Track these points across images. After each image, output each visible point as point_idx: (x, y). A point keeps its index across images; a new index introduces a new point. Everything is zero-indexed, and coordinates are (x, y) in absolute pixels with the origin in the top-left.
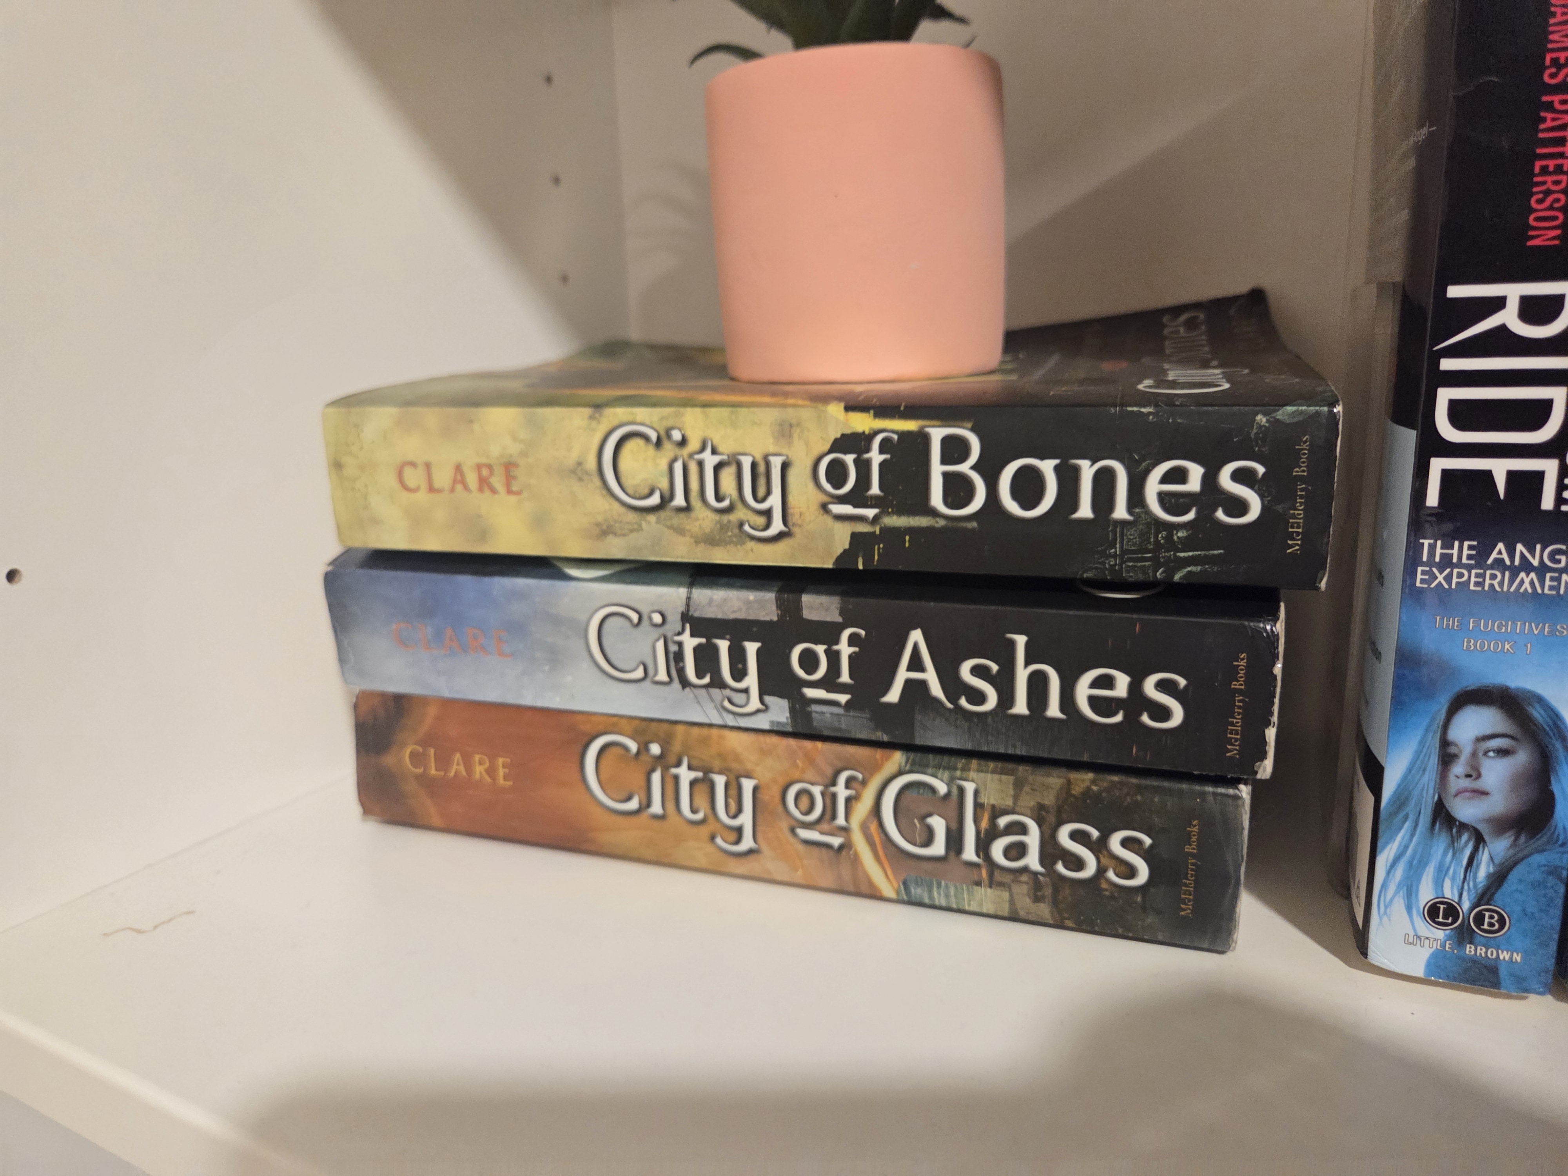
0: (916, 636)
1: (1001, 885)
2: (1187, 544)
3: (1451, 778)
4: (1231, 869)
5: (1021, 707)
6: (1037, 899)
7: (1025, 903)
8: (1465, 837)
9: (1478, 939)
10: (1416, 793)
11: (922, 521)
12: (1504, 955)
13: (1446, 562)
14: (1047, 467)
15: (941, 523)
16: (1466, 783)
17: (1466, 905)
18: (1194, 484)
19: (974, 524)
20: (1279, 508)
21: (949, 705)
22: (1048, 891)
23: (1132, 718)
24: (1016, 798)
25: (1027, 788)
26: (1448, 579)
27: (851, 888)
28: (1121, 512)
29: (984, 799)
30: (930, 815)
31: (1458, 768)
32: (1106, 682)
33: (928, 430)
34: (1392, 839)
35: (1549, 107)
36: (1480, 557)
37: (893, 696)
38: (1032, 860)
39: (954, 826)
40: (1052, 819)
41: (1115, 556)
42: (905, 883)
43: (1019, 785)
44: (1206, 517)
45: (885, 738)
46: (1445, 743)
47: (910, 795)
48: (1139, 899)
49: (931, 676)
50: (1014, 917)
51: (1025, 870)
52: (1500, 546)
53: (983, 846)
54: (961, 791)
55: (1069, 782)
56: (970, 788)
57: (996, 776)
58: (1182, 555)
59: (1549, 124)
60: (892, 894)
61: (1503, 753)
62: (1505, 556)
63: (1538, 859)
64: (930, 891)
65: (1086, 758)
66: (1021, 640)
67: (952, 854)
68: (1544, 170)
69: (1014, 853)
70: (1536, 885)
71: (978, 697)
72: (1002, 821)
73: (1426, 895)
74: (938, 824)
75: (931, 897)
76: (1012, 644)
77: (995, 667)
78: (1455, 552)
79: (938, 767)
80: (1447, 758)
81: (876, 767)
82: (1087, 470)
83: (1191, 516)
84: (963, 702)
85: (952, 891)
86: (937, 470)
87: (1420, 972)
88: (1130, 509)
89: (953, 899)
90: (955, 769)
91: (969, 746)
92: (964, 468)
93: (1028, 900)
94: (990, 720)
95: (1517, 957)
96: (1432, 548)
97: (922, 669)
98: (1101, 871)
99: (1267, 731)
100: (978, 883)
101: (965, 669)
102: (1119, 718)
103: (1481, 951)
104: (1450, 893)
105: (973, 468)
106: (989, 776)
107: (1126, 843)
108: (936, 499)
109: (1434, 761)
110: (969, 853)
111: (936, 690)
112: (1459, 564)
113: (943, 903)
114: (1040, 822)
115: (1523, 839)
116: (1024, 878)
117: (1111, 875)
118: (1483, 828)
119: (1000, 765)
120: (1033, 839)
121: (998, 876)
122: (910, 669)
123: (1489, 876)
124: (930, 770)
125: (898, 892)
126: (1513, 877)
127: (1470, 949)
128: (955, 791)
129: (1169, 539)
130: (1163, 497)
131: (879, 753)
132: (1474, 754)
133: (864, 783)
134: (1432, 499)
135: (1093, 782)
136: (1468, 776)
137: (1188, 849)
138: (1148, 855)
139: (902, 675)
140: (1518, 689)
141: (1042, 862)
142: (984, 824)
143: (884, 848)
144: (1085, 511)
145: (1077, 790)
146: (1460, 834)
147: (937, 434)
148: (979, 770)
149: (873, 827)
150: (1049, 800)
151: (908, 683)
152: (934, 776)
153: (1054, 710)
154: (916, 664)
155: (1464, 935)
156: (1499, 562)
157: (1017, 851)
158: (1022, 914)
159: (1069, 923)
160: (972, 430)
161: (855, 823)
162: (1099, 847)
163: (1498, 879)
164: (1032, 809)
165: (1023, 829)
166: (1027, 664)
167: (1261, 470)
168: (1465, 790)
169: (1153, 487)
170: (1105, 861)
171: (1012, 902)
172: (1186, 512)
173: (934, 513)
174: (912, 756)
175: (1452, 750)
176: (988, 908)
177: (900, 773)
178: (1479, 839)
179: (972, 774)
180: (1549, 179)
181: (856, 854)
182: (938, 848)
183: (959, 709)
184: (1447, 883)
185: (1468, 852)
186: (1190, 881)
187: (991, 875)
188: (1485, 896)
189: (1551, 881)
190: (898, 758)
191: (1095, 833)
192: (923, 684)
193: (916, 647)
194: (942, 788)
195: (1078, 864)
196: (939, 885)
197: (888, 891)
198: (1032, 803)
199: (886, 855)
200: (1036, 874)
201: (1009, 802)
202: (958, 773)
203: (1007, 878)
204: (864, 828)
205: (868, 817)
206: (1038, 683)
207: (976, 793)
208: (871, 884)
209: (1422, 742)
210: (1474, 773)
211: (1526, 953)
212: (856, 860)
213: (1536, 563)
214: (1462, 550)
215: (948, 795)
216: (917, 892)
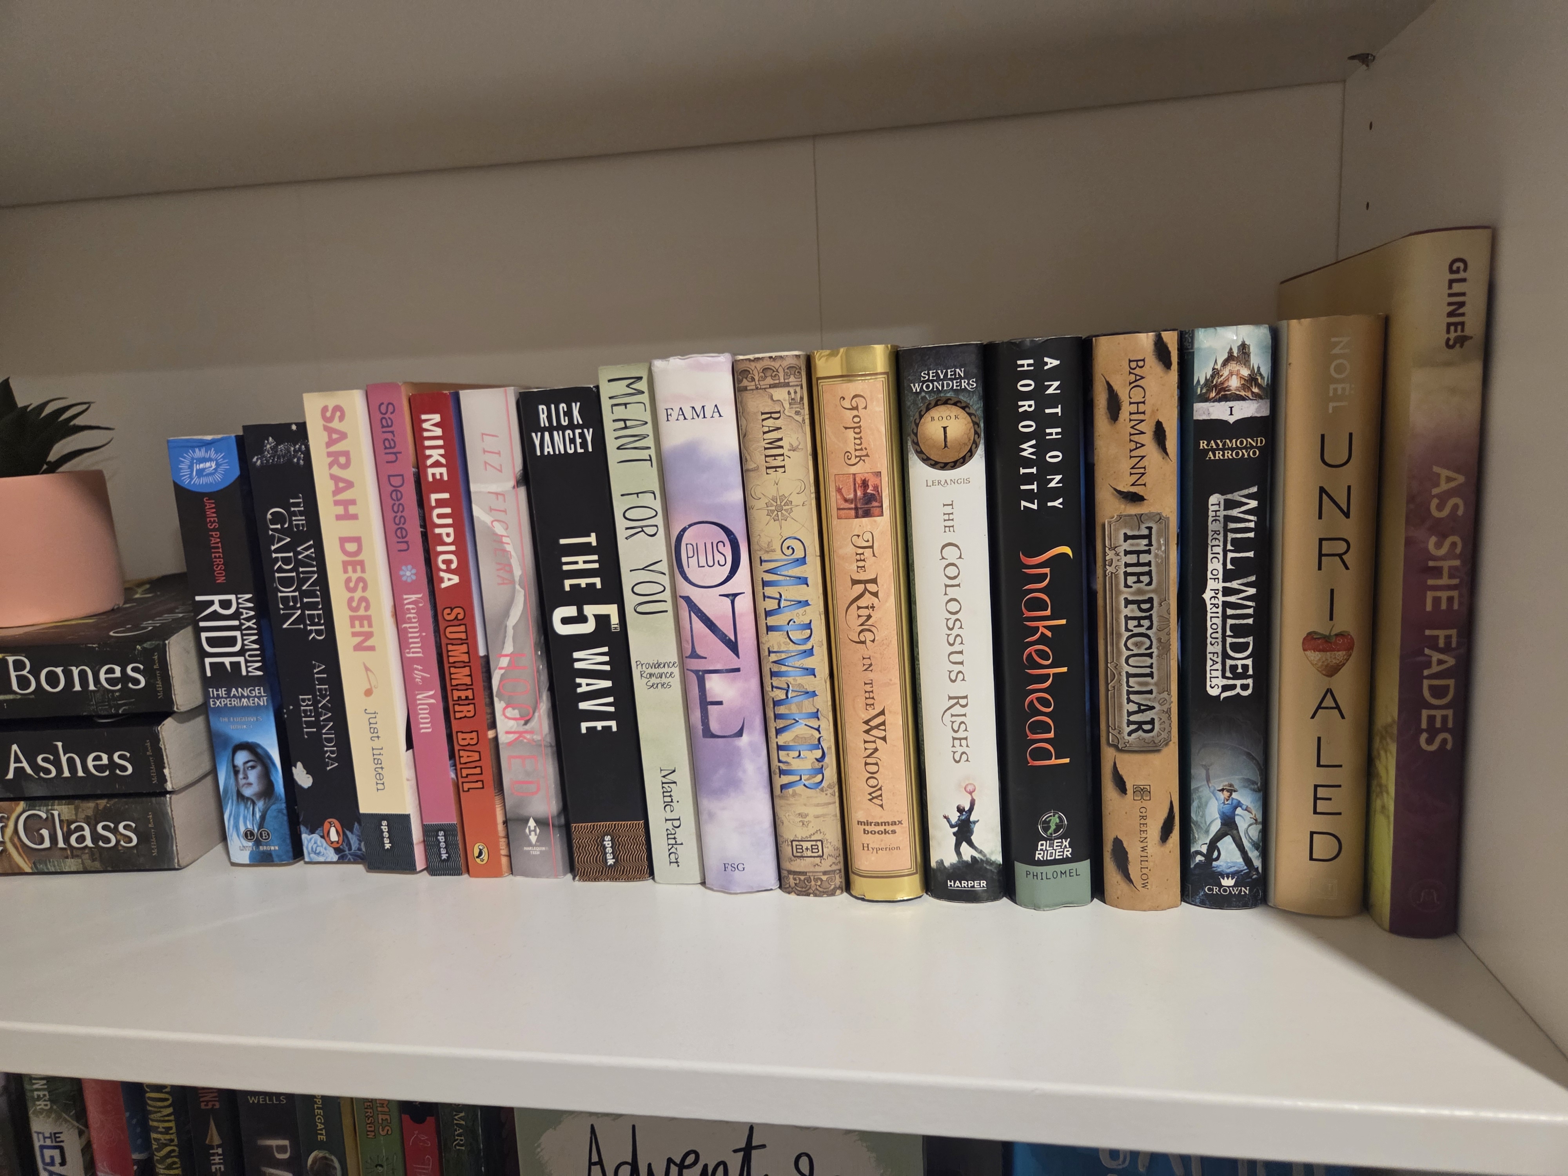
0: (15, 747)
1: (77, 856)
2: (120, 698)
3: (239, 780)
4: (168, 831)
5: (66, 774)
6: (94, 860)
7: (88, 863)
8: (249, 803)
9: (263, 843)
10: (230, 788)
11: (11, 697)
12: (272, 848)
13: (218, 697)
14: (59, 670)
15: (19, 697)
16: (244, 781)
17: (256, 830)
18: (118, 673)
19: (33, 696)
20: (152, 681)
21: (36, 777)
22: (97, 856)
23: (112, 772)
24: (76, 815)
25: (80, 810)
26: (220, 703)
27: (10, 872)
28: (92, 687)
29: (63, 818)
30: (41, 829)
31: (241, 776)
32: (97, 758)
33: (7, 658)
34: (226, 808)
35: (212, 536)
36: (228, 692)
37: (10, 776)
38: (89, 842)
39: (52, 833)
40: (93, 822)
41: (93, 705)
42: (34, 863)
43: (77, 809)
44: (125, 687)
45: (12, 796)
46: (234, 767)
47: (29, 822)
48: (135, 851)
49: (25, 764)
50: (86, 871)
51: (86, 846)
52: (234, 689)
53: (66, 840)
54: (53, 815)
55: (97, 804)
56: (56, 813)
57: (66, 806)
58: (119, 702)
59: (213, 542)
60: (28, 870)
61: (253, 767)
62: (236, 693)
63: (274, 807)
64: (46, 865)
65: (99, 792)
66: (60, 744)
67: (53, 846)
68: (215, 557)
69: (80, 840)
70: (276, 817)
71: (48, 772)
72: (73, 827)
73: (242, 829)
74: (45, 833)
75: (48, 869)
76: (56, 746)
77: (52, 758)
78: (220, 692)
79: (40, 806)
80: (236, 772)
81: (13, 811)
82: (75, 671)
83: (119, 686)
84: (42, 774)
85: (56, 863)
86: (13, 674)
87: (247, 862)
88: (95, 686)
89: (57, 867)
90: (48, 806)
91: (48, 794)
92: (25, 672)
93: (89, 861)
94: (55, 781)
95: (277, 848)
96: (213, 691)
97: (21, 762)
98: (118, 842)
99: (164, 771)
100: (67, 858)
101: (39, 759)
102: (107, 773)
103: (265, 848)
104: (250, 826)
105: (28, 672)
106: (63, 807)
107: (125, 827)
108: (15, 687)
109: (232, 774)
110: (61, 844)
111: (29, 770)
112: (222, 697)
113: (53, 870)
114: (88, 825)
115: (267, 801)
116: (87, 851)
117: (122, 843)
118: (254, 798)
119: (67, 801)
120: (87, 833)
121: (75, 852)
122: (15, 763)
123: (260, 817)
124: (37, 808)
125: (32, 868)
126: (267, 816)
127: (261, 848)
128: (49, 815)
129: (113, 696)
130: (107, 680)
131: (13, 804)
132: (244, 769)
133: (8, 818)
134: (209, 674)
135: (107, 803)
136: (244, 778)
137: (150, 826)
138: (135, 831)
139: (12, 766)
140: (252, 743)
141: (93, 843)
142: (65, 829)
143: (22, 848)
144: (78, 688)
145: (101, 807)
146: (247, 801)
147: (10, 659)
148: (58, 805)
149: (16, 840)
150: (90, 813)
151: (16, 768)
152: (39, 810)
153: (80, 773)
154: (17, 760)
155: (258, 843)
156: (234, 695)
157: (81, 839)
158: (89, 869)
159: (109, 869)
160: (25, 657)
161: (7, 839)
162: (115, 831)
163: (263, 817)
164: (84, 819)
165: (82, 829)
166: (65, 755)
167: (142, 667)
168: (245, 784)
169: (102, 676)
170: (119, 837)
171: (83, 863)
172: (117, 685)
173: (15, 693)
174: (28, 802)
175: (237, 769)
176: (73, 869)
177: (24, 811)
178: (254, 803)
179: (56, 807)
180: (218, 560)
181: (9, 854)
182: (47, 844)
183: (41, 778)
184: (248, 823)
185: (251, 808)
186: (154, 840)
187: (72, 852)
188: (261, 826)
189: (280, 815)
190: (22, 805)
191: (112, 825)
192: (23, 768)
193: (16, 752)
194: (44, 816)
195: (108, 840)
196: (50, 862)
197: (28, 869)
198: (84, 816)
199: (24, 852)
200: (91, 848)
201: (74, 817)
202: (50, 807)
203: (79, 852)
204: (11, 840)
205: (12, 835)
206: (71, 762)
207: (59, 815)
208: (19, 867)
209: (227, 767)
210: (246, 777)
211: (279, 846)
212: (10, 856)
213: (246, 695)
214: (222, 692)
215: (47, 818)
216: (41, 867)
